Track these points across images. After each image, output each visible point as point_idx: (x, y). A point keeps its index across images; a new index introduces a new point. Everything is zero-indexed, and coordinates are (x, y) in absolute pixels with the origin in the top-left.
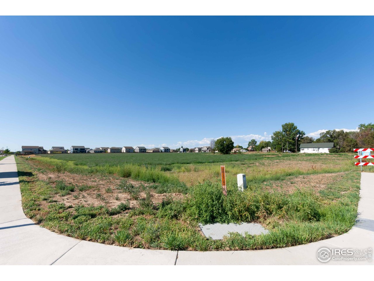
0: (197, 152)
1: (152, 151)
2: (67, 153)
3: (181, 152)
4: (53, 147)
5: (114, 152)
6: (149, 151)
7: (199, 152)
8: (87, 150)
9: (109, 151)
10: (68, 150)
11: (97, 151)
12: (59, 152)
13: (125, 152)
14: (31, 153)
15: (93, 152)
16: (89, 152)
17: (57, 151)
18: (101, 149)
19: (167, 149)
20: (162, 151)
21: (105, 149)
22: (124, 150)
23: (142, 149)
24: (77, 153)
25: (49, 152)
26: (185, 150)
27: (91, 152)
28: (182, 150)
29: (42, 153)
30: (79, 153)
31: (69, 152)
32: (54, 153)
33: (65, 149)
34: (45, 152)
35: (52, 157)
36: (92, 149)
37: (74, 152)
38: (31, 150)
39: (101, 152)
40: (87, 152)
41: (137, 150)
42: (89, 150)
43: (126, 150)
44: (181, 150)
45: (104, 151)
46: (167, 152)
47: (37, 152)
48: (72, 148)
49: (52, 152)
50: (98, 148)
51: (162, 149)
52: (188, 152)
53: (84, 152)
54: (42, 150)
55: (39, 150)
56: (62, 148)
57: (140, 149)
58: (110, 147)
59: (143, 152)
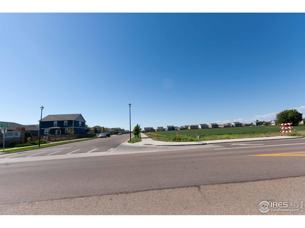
0: (275, 124)
1: (223, 127)
2: (165, 131)
3: (254, 126)
4: (158, 127)
5: (193, 129)
6: (220, 127)
7: (276, 124)
8: (176, 128)
9: (189, 128)
10: (165, 129)
11: (182, 129)
12: (161, 130)
13: (201, 128)
14: (148, 131)
15: (179, 129)
16: (177, 130)
17: (160, 130)
18: (184, 127)
19: (239, 124)
20: (233, 126)
21: (187, 127)
22: (200, 127)
23: (214, 125)
24: (170, 130)
25: (156, 131)
26: (259, 124)
27: (178, 129)
28: (256, 124)
29: (153, 131)
30: (171, 130)
31: (166, 130)
32: (158, 131)
33: (164, 128)
34: (154, 130)
35: (157, 133)
36: (179, 127)
37: (168, 130)
38: (148, 130)
39: (184, 129)
40: (176, 129)
41: (210, 126)
42: (177, 128)
43: (201, 126)
44: (254, 124)
45: (186, 128)
46: (239, 126)
47: (151, 130)
48: (167, 127)
49: (157, 130)
50: (182, 126)
51: (233, 124)
52: (262, 125)
53: (174, 129)
54: (153, 129)
55: (152, 130)
56: (162, 128)
57: (212, 126)
58: (190, 125)
59: (216, 127)
